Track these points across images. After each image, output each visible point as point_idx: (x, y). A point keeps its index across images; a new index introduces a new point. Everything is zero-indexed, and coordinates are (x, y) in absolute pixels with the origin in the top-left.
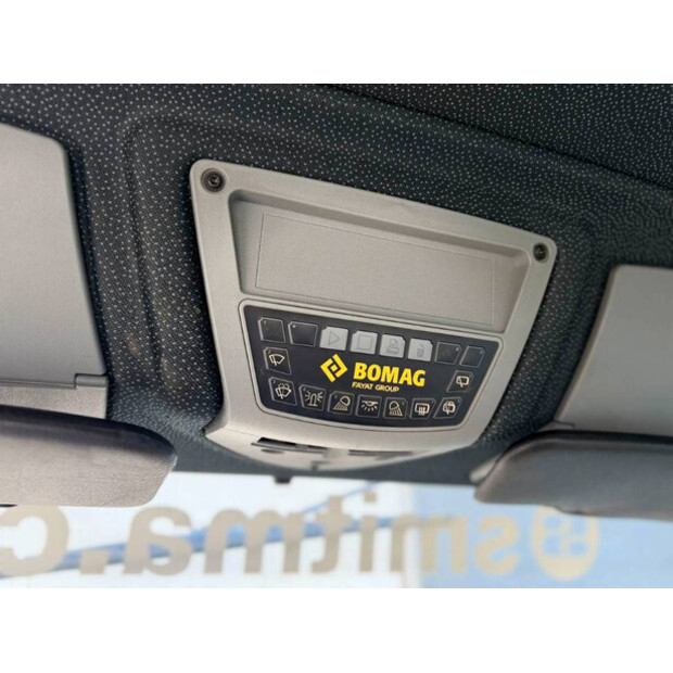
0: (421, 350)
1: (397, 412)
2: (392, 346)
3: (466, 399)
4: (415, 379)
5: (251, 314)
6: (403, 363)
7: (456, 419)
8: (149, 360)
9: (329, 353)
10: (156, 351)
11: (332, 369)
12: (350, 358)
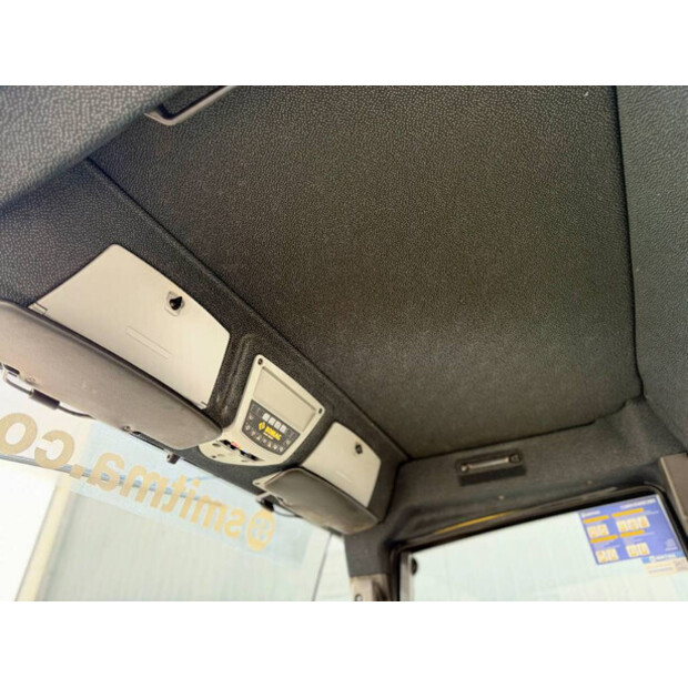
0: (283, 429)
1: (269, 446)
2: (278, 425)
3: (287, 448)
4: (278, 437)
5: (252, 402)
6: (278, 431)
7: (281, 454)
8: (220, 405)
9: (263, 421)
10: (224, 403)
11: (261, 426)
12: (267, 424)
